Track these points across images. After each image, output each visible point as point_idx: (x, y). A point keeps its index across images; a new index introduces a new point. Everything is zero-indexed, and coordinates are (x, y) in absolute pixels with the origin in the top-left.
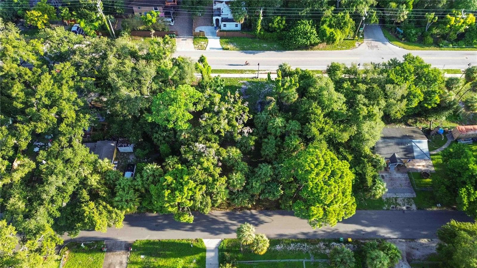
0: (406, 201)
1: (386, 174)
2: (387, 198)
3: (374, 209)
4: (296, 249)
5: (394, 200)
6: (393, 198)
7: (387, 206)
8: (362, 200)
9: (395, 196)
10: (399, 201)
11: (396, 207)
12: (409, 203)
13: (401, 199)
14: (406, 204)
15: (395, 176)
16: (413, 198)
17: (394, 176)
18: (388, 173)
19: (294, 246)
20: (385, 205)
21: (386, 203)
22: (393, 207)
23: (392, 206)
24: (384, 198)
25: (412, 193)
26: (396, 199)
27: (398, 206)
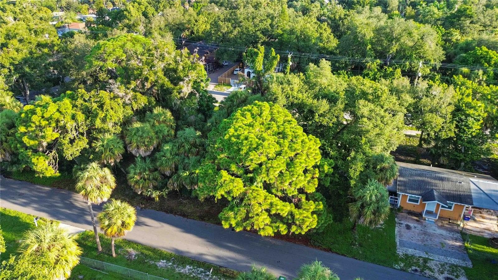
0: (448, 268)
1: (416, 225)
2: (406, 255)
3: (373, 262)
4: (191, 274)
5: (421, 261)
6: (420, 257)
7: (402, 265)
8: (354, 245)
9: (424, 255)
10: (430, 264)
11: (421, 271)
12: (453, 272)
13: (438, 263)
14: (446, 272)
15: (434, 232)
16: (465, 269)
17: (430, 231)
18: (422, 225)
19: (189, 270)
20: (400, 262)
21: (401, 260)
22: (416, 270)
23: (414, 268)
24: (401, 253)
25: (464, 260)
26: (426, 260)
27: (427, 271)
